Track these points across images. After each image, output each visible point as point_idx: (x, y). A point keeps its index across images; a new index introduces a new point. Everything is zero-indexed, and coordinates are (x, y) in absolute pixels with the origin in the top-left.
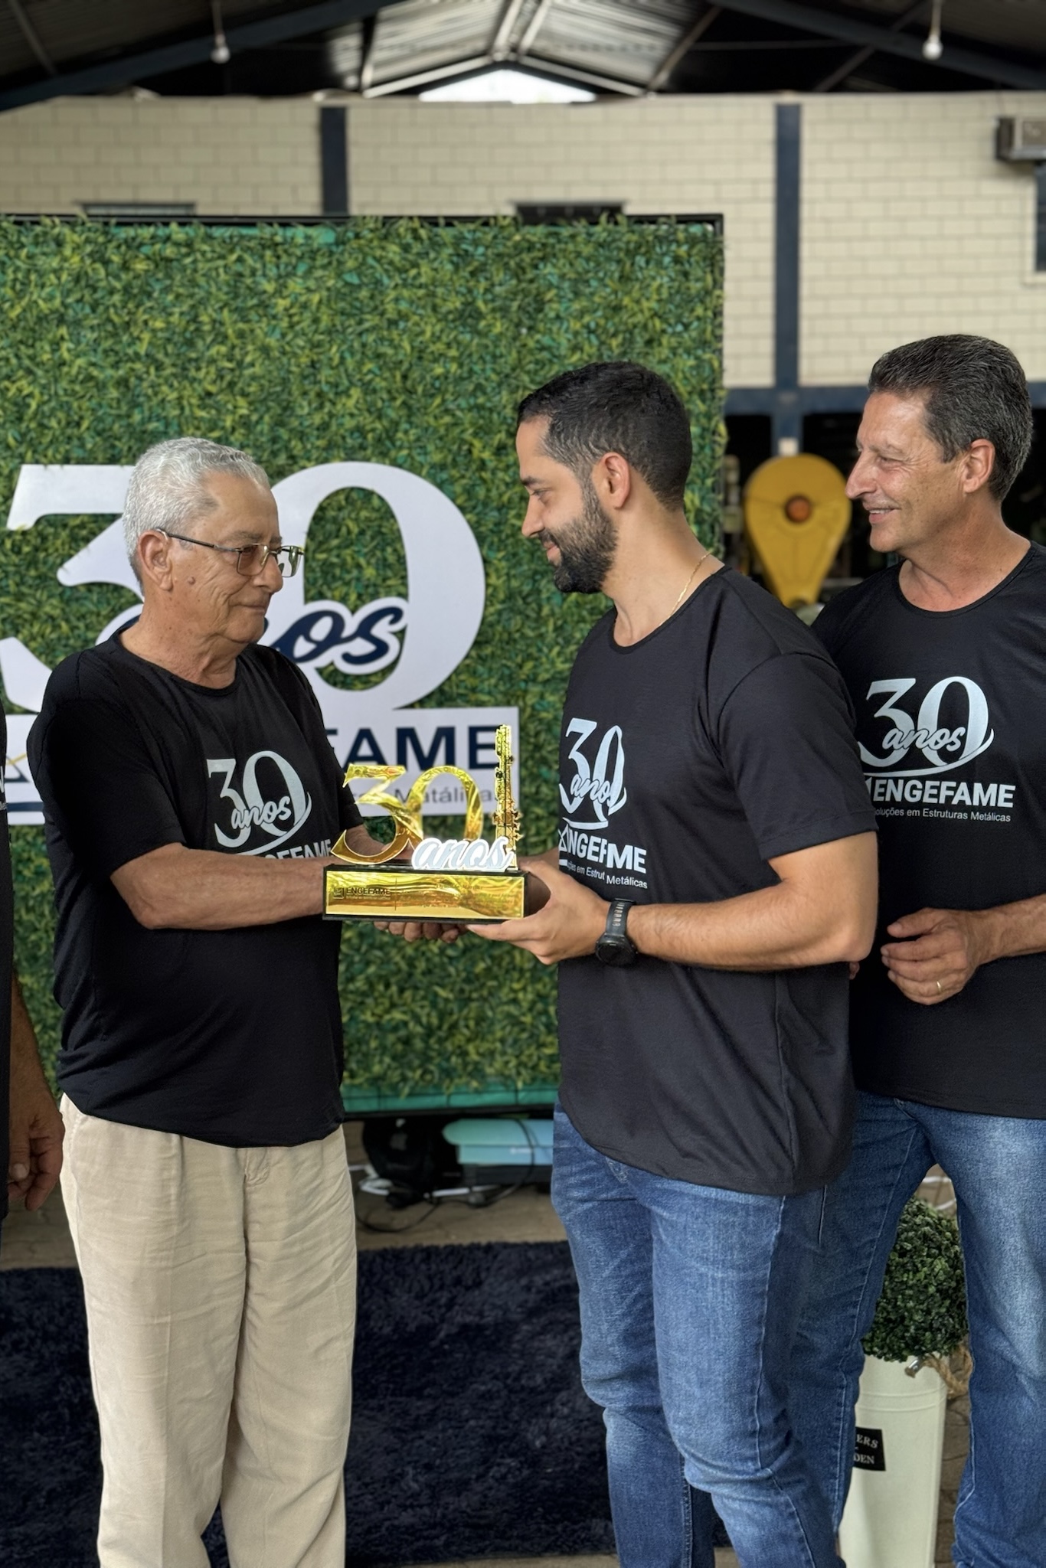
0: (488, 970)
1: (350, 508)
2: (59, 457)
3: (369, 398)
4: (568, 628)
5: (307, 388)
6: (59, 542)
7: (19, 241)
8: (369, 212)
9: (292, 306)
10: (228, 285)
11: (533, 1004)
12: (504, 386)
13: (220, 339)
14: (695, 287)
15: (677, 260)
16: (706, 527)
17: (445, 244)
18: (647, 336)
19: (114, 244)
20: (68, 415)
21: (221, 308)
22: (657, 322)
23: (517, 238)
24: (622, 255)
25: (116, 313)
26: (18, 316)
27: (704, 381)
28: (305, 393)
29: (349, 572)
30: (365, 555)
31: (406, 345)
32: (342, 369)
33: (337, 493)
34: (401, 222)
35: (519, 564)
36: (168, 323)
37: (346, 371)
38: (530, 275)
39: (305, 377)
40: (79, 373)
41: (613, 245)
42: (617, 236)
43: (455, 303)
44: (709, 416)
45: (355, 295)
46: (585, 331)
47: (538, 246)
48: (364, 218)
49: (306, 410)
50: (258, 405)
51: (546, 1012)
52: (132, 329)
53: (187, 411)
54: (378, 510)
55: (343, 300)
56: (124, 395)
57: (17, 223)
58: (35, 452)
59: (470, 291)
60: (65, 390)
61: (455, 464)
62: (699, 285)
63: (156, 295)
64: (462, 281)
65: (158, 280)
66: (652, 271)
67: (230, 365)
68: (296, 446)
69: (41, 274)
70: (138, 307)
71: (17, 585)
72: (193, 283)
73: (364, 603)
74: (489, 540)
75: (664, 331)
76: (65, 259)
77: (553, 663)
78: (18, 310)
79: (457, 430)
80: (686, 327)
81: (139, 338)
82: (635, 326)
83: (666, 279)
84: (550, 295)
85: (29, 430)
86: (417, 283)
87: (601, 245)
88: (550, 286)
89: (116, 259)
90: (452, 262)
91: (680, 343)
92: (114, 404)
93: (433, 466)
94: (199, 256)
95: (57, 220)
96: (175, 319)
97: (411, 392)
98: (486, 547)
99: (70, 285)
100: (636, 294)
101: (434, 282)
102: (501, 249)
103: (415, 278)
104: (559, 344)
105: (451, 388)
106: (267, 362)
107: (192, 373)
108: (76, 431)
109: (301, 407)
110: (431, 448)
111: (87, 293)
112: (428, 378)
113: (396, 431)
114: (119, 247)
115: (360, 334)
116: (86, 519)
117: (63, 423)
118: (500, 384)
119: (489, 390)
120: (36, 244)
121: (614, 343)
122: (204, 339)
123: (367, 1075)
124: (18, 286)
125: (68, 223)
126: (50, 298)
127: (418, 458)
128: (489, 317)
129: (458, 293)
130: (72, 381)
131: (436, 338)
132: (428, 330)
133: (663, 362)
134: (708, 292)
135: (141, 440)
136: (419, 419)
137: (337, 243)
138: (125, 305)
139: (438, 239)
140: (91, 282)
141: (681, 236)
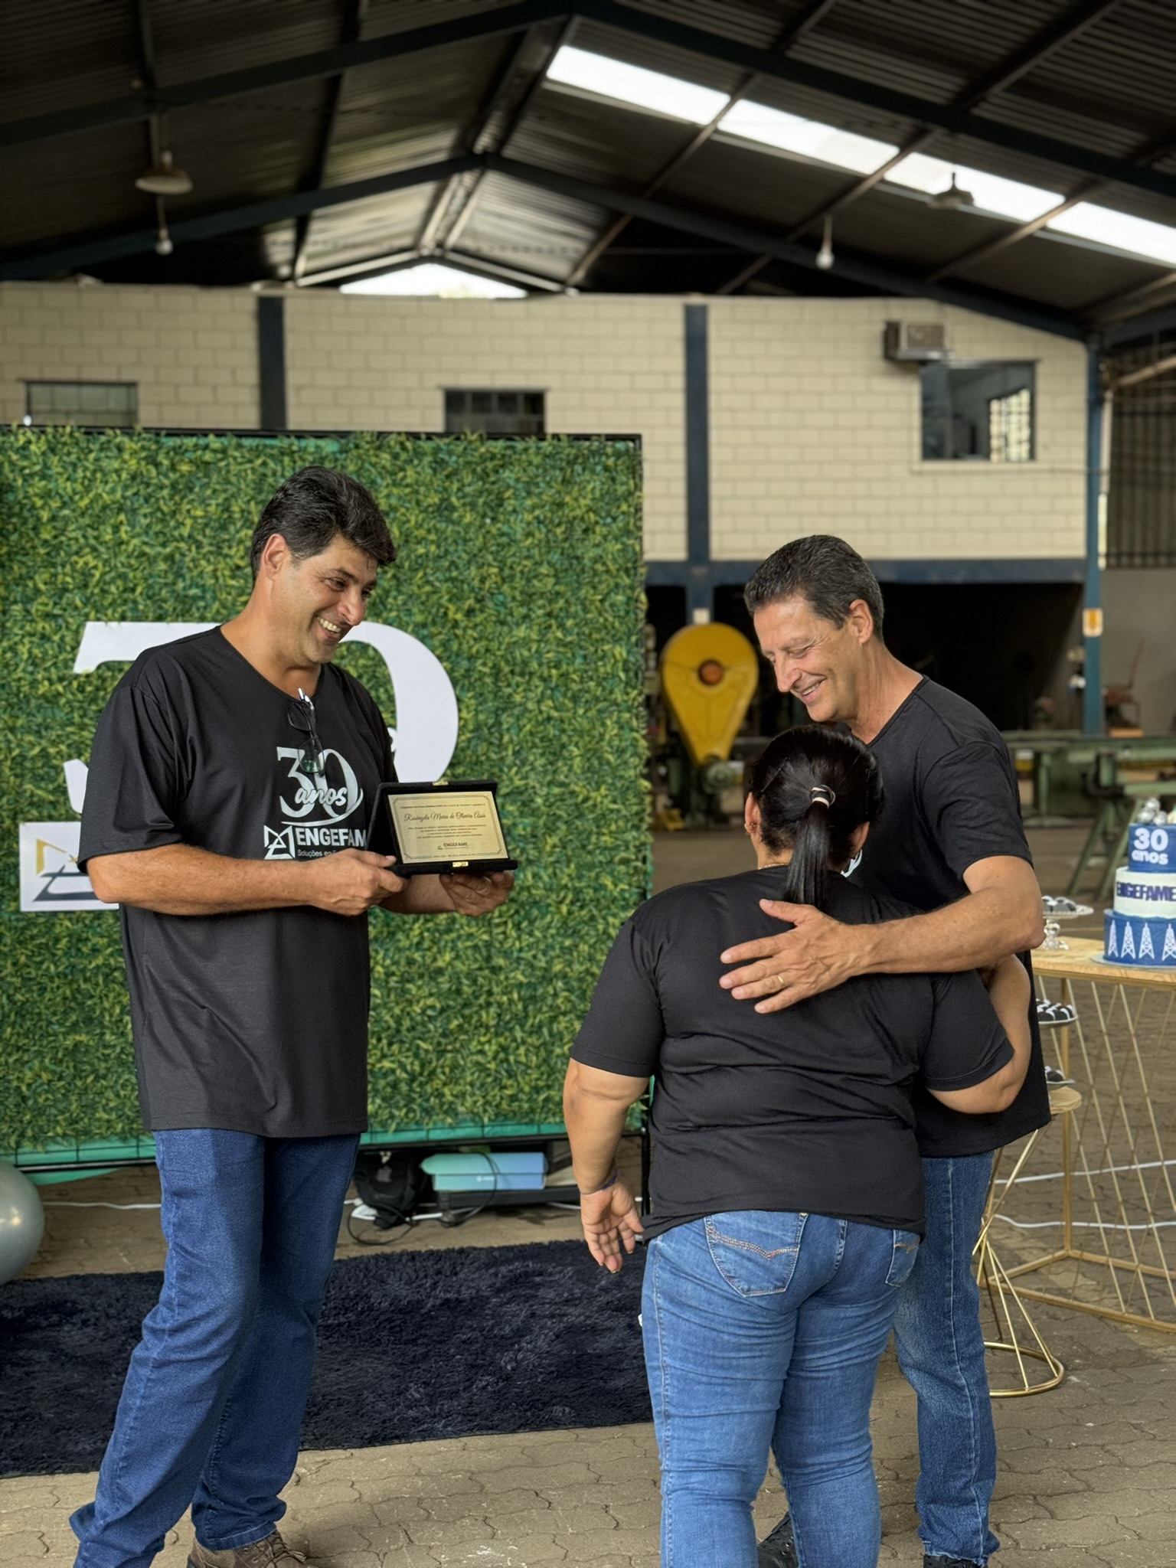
0: (460, 1027)
1: (350, 657)
2: (117, 615)
4: (524, 754)
7: (88, 447)
8: (365, 428)
11: (497, 1053)
12: (473, 563)
13: (248, 524)
14: (621, 490)
15: (606, 469)
16: (632, 674)
17: (425, 454)
18: (584, 526)
19: (164, 450)
20: (125, 583)
21: (249, 502)
22: (592, 516)
23: (483, 450)
24: (564, 464)
25: (165, 504)
26: (86, 506)
27: (629, 560)
34: (392, 436)
35: (485, 701)
36: (206, 512)
40: (134, 551)
41: (557, 457)
42: (560, 448)
43: (435, 499)
44: (632, 588)
46: (535, 521)
47: (498, 455)
48: (362, 432)
51: (507, 1060)
52: (178, 516)
53: (221, 581)
54: (373, 659)
56: (171, 567)
57: (86, 433)
58: (97, 612)
59: (446, 489)
60: (123, 564)
61: (434, 623)
62: (624, 488)
63: (197, 489)
64: (440, 482)
65: (198, 479)
66: (587, 476)
69: (104, 474)
70: (182, 499)
71: (81, 717)
72: (228, 482)
74: (461, 682)
75: (597, 523)
76: (125, 462)
77: (511, 780)
78: (86, 501)
79: (435, 597)
80: (614, 519)
81: (183, 524)
82: (574, 518)
83: (598, 483)
84: (508, 494)
85: (92, 594)
86: (404, 483)
87: (547, 456)
88: (508, 487)
89: (166, 462)
90: (431, 468)
91: (609, 532)
92: (162, 574)
93: (416, 625)
94: (231, 460)
95: (118, 432)
96: (212, 509)
98: (459, 689)
99: (129, 482)
100: (575, 494)
101: (417, 482)
102: (470, 458)
103: (403, 479)
104: (515, 532)
105: (431, 564)
107: (226, 551)
108: (131, 596)
110: (415, 610)
111: (142, 487)
112: (413, 557)
113: (387, 597)
114: (168, 453)
117: (121, 588)
118: (469, 562)
120: (102, 449)
121: (559, 531)
124: (86, 482)
125: (127, 434)
126: (113, 491)
127: (405, 619)
128: (461, 510)
129: (436, 491)
130: (129, 557)
131: (419, 526)
132: (413, 519)
133: (597, 546)
134: (630, 494)
135: (183, 602)
136: (404, 589)
137: (341, 452)
138: (172, 498)
139: (420, 450)
140: (145, 480)
141: (609, 450)
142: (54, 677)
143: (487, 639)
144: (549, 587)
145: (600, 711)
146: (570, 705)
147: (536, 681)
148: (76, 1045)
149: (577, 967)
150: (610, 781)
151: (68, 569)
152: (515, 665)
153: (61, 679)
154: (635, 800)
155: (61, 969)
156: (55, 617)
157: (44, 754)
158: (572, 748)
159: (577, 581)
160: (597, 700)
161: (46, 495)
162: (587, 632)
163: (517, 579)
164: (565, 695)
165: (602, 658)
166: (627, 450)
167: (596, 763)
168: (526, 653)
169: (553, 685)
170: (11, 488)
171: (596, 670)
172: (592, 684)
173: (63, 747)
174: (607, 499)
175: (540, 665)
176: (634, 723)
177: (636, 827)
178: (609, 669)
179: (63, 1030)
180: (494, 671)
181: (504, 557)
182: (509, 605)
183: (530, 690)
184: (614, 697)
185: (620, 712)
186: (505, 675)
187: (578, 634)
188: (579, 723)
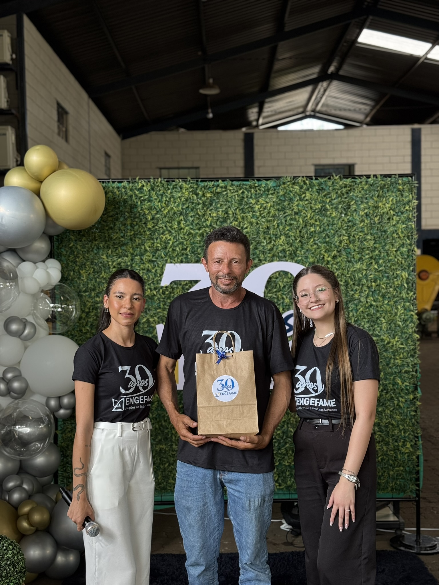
1: (280, 278)
2: (179, 260)
3: (287, 239)
5: (266, 236)
6: (178, 290)
7: (168, 187)
8: (288, 175)
9: (260, 208)
10: (239, 201)
12: (336, 235)
13: (236, 219)
16: (410, 285)
17: (315, 185)
18: (388, 217)
19: (199, 188)
20: (183, 246)
21: (236, 209)
22: (392, 212)
23: (341, 183)
24: (379, 188)
25: (200, 211)
26: (166, 213)
27: (409, 233)
28: (265, 238)
29: (279, 301)
30: (285, 295)
31: (301, 220)
32: (278, 229)
33: (276, 273)
34: (299, 178)
36: (218, 214)
37: (279, 230)
39: (265, 232)
40: (186, 232)
41: (376, 185)
42: (377, 182)
43: (319, 206)
44: (411, 245)
45: (282, 204)
46: (365, 215)
47: (348, 186)
48: (286, 177)
49: (265, 243)
52: (205, 217)
54: (290, 279)
58: (171, 259)
59: (324, 202)
60: (182, 238)
62: (407, 199)
63: (214, 204)
64: (321, 199)
66: (390, 193)
68: (262, 257)
69: (174, 199)
70: (207, 209)
71: (164, 305)
72: (227, 201)
73: (285, 312)
75: (394, 215)
76: (183, 193)
78: (167, 211)
79: (319, 250)
80: (402, 213)
81: (207, 220)
82: (383, 213)
83: (395, 196)
84: (352, 203)
85: (169, 251)
86: (305, 199)
87: (371, 185)
88: (353, 199)
89: (200, 193)
90: (317, 192)
91: (400, 219)
92: (198, 243)
94: (228, 191)
95: (181, 180)
96: (220, 213)
97: (302, 237)
99: (184, 202)
100: (384, 202)
101: (311, 199)
102: (335, 187)
103: (304, 197)
104: (356, 220)
106: (252, 227)
108: (185, 252)
110: (310, 256)
111: (190, 204)
112: (309, 232)
113: (297, 251)
114: (201, 189)
115: (285, 217)
116: (188, 282)
117: (181, 249)
118: (334, 234)
119: (330, 236)
120: (173, 188)
121: (376, 219)
122: (229, 219)
123: (285, 485)
124: (167, 202)
125: (184, 181)
126: (178, 206)
127: (305, 260)
128: (330, 211)
129: (320, 203)
130: (184, 235)
131: (311, 218)
132: (309, 215)
133: (394, 226)
136: (305, 246)
137: (277, 186)
138: (203, 208)
139: (313, 184)
140: (191, 201)
141: (400, 182)
142: (152, 288)
143: (342, 269)
145: (395, 302)
146: (381, 299)
147: (365, 288)
148: (160, 450)
149: (384, 420)
150: (400, 334)
151: (159, 240)
152: (355, 281)
153: (155, 289)
154: (412, 343)
155: (154, 416)
156: (153, 261)
157: (148, 321)
158: (382, 319)
159: (384, 242)
160: (394, 297)
161: (150, 209)
162: (389, 266)
163: (357, 242)
164: (379, 295)
165: (395, 278)
166: (409, 181)
167: (393, 326)
168: (360, 275)
169: (373, 290)
170: (136, 206)
171: (394, 283)
172: (391, 289)
173: (156, 318)
174: (399, 204)
175: (367, 281)
176: (412, 307)
177: (412, 356)
178: (399, 283)
179: (155, 443)
180: (345, 284)
181: (350, 231)
182: (353, 254)
183: (362, 293)
184: (402, 295)
185: (404, 302)
186: (350, 286)
187: (385, 266)
188: (385, 308)
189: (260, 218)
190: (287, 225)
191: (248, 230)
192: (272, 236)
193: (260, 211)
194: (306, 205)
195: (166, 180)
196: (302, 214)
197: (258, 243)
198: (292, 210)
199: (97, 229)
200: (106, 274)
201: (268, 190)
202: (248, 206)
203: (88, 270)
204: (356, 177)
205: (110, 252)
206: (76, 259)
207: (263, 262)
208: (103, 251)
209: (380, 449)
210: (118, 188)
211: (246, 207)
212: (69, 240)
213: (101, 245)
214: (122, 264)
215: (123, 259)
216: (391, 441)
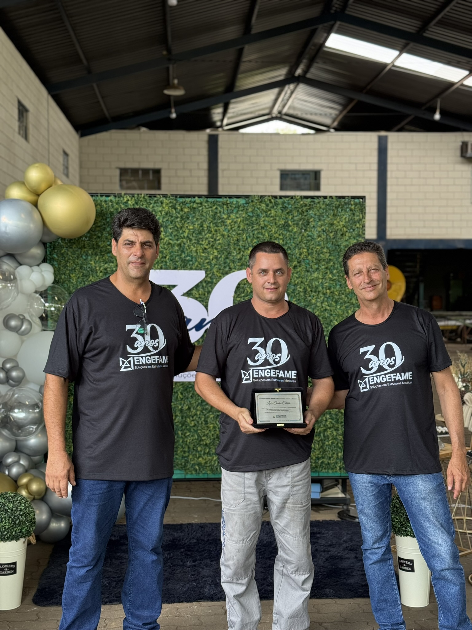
2: (159, 267)
5: (236, 247)
7: (150, 202)
8: (255, 194)
9: (232, 223)
10: (212, 216)
12: (297, 247)
13: (210, 232)
14: (357, 218)
17: (279, 204)
18: (341, 233)
19: (178, 203)
21: (210, 223)
22: (345, 229)
23: (302, 203)
24: (334, 208)
25: (178, 224)
28: (235, 249)
31: (267, 234)
32: (246, 242)
34: (266, 197)
36: (194, 227)
37: (248, 242)
38: (305, 214)
39: (235, 244)
40: (166, 242)
41: (331, 205)
42: (332, 202)
43: (282, 222)
45: (251, 219)
46: (322, 231)
47: (308, 205)
48: (255, 196)
50: (220, 252)
52: (183, 229)
53: (199, 254)
55: (247, 220)
56: (180, 249)
57: (149, 197)
59: (287, 218)
62: (358, 218)
63: (190, 218)
64: (284, 215)
65: (191, 214)
66: (343, 213)
67: (212, 240)
68: (232, 265)
70: (185, 222)
72: (202, 215)
74: (291, 295)
75: (347, 231)
76: (163, 208)
80: (354, 230)
81: (185, 232)
82: (338, 230)
83: (347, 216)
84: (311, 220)
86: (270, 216)
87: (327, 205)
88: (312, 217)
89: (179, 208)
90: (281, 210)
91: (352, 235)
92: (176, 251)
94: (204, 207)
95: (161, 196)
96: (196, 226)
98: (290, 297)
99: (165, 216)
100: (338, 220)
101: (275, 215)
102: (296, 206)
103: (270, 214)
104: (314, 235)
106: (223, 239)
107: (201, 242)
108: (164, 260)
109: (234, 253)
111: (170, 217)
114: (180, 204)
115: (252, 231)
117: (161, 257)
118: (295, 247)
119: (292, 249)
120: (155, 203)
121: (331, 235)
122: (204, 232)
125: (165, 197)
128: (292, 226)
129: (283, 219)
130: (164, 244)
131: (276, 233)
132: (273, 230)
133: (346, 241)
134: (360, 220)
135: (184, 262)
137: (246, 204)
138: (181, 221)
139: (277, 203)
140: (171, 215)
141: (352, 203)
143: (302, 277)
144: (327, 257)
145: (346, 307)
146: (334, 304)
147: (321, 295)
152: (312, 288)
159: (338, 255)
160: (345, 302)
163: (314, 254)
164: (332, 300)
166: (360, 203)
168: (317, 284)
169: (328, 296)
171: (345, 290)
172: (343, 296)
174: (351, 221)
175: (323, 288)
180: (304, 290)
181: (309, 245)
182: (311, 264)
183: (318, 298)
184: (352, 301)
185: (354, 307)
186: (308, 292)
187: (338, 276)
188: (338, 312)
189: (231, 231)
190: (255, 239)
191: (220, 241)
192: (241, 247)
193: (231, 225)
194: (271, 220)
195: (148, 195)
196: (268, 228)
197: (229, 253)
198: (259, 225)
199: (86, 237)
200: (93, 278)
201: (239, 207)
202: (220, 221)
203: (78, 274)
204: (315, 198)
205: (97, 258)
206: (66, 264)
207: (233, 270)
208: (91, 257)
209: (330, 434)
210: (105, 201)
211: (219, 221)
212: (62, 247)
213: (90, 252)
214: (108, 269)
215: (109, 265)
216: (340, 427)
